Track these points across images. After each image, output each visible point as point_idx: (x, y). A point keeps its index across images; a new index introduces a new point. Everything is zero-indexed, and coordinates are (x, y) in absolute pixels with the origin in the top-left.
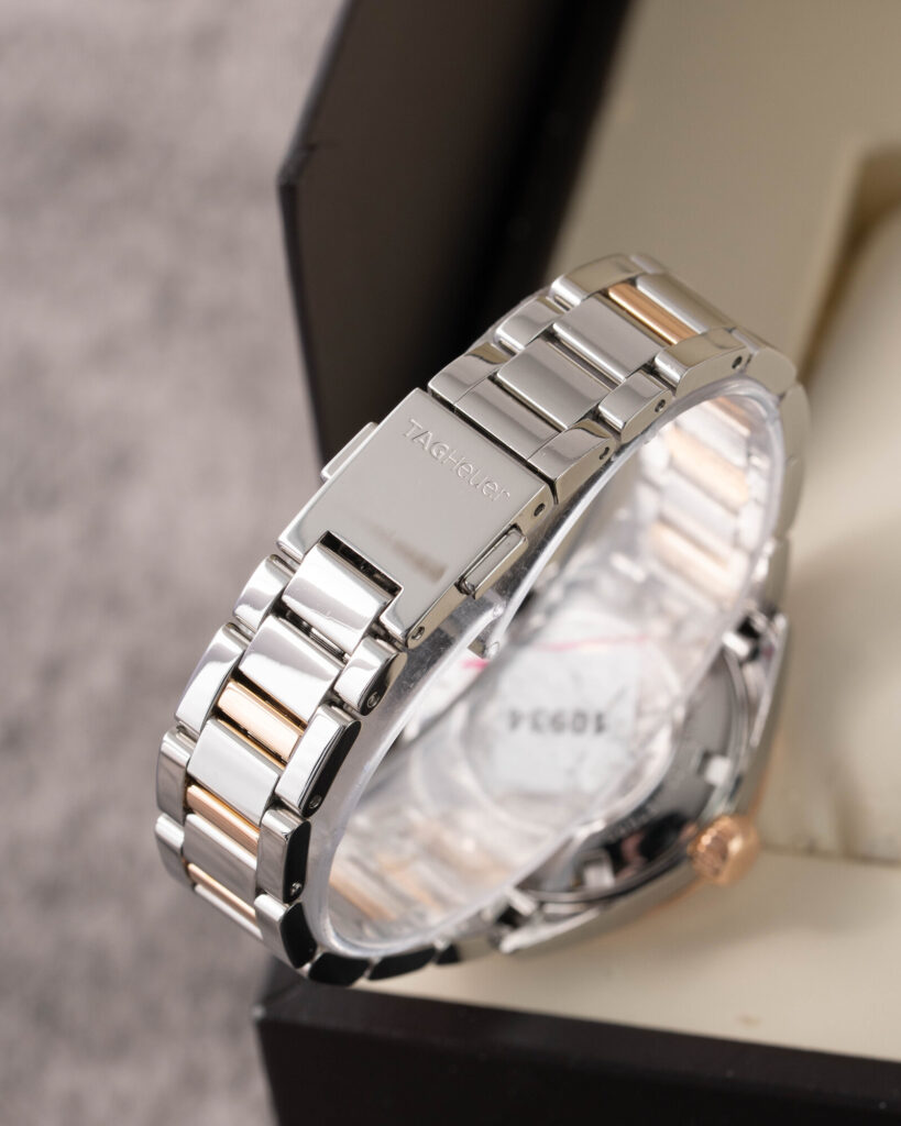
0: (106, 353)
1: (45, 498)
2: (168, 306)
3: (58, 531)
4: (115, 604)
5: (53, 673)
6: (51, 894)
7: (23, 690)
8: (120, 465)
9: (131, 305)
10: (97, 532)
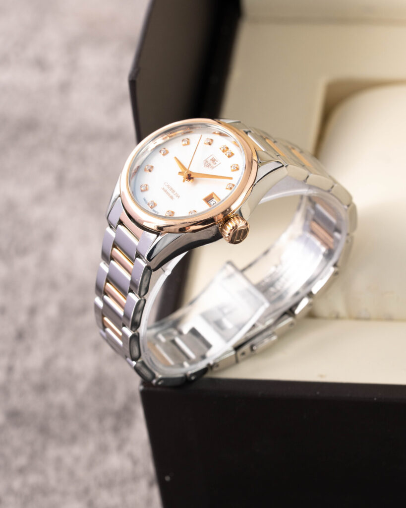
0: (39, 199)
1: (23, 251)
2: (61, 180)
3: (30, 262)
4: (54, 286)
5: (33, 311)
6: (41, 388)
7: (22, 318)
8: (50, 237)
9: (47, 181)
10: (44, 261)
